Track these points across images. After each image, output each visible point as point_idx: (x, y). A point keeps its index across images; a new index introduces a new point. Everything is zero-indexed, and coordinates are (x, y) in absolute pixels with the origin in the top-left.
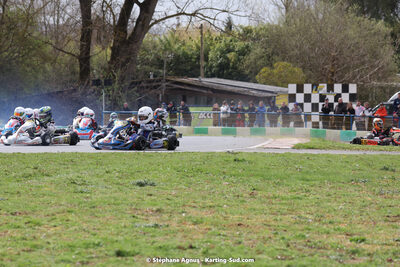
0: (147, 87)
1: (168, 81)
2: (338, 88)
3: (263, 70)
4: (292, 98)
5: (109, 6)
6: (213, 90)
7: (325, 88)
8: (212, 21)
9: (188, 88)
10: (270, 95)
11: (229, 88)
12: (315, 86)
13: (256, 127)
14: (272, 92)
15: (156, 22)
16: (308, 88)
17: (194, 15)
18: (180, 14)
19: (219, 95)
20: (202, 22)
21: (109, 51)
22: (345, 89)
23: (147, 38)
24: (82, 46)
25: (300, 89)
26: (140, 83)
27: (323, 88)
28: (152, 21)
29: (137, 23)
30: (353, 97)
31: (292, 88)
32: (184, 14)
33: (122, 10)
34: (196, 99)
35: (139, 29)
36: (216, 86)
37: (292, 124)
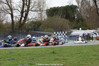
2: (63, 32)
6: (39, 34)
7: (61, 33)
12: (59, 32)
14: (51, 34)
16: (58, 33)
17: (34, 19)
22: (65, 33)
25: (56, 33)
27: (61, 32)
28: (26, 20)
30: (66, 34)
32: (32, 19)
33: (20, 18)
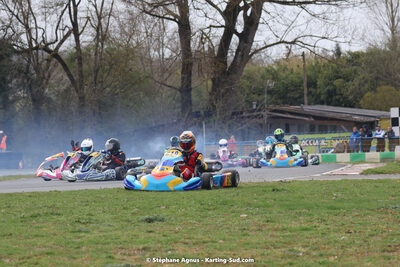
0: (248, 117)
3: (367, 95)
4: (395, 122)
5: (208, 38)
6: (314, 117)
8: (312, 48)
9: (289, 116)
10: (373, 119)
11: (331, 115)
14: (374, 117)
15: (256, 51)
17: (294, 42)
18: (280, 42)
19: (318, 122)
20: (303, 50)
21: (210, 83)
23: (248, 67)
24: (183, 78)
26: (242, 113)
28: (252, 51)
29: (237, 53)
31: (394, 112)
32: (283, 42)
33: (222, 41)
34: (299, 127)
35: (239, 59)
36: (318, 113)
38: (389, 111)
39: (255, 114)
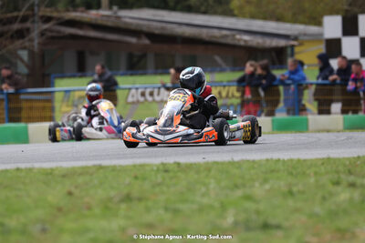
1: (47, 19)
4: (334, 47)
9: (92, 33)
10: (282, 43)
11: (188, 31)
13: (281, 115)
14: (286, 37)
19: (165, 48)
31: (332, 26)
36: (156, 28)
37: (336, 107)
38: (320, 24)
39: (16, 26)
